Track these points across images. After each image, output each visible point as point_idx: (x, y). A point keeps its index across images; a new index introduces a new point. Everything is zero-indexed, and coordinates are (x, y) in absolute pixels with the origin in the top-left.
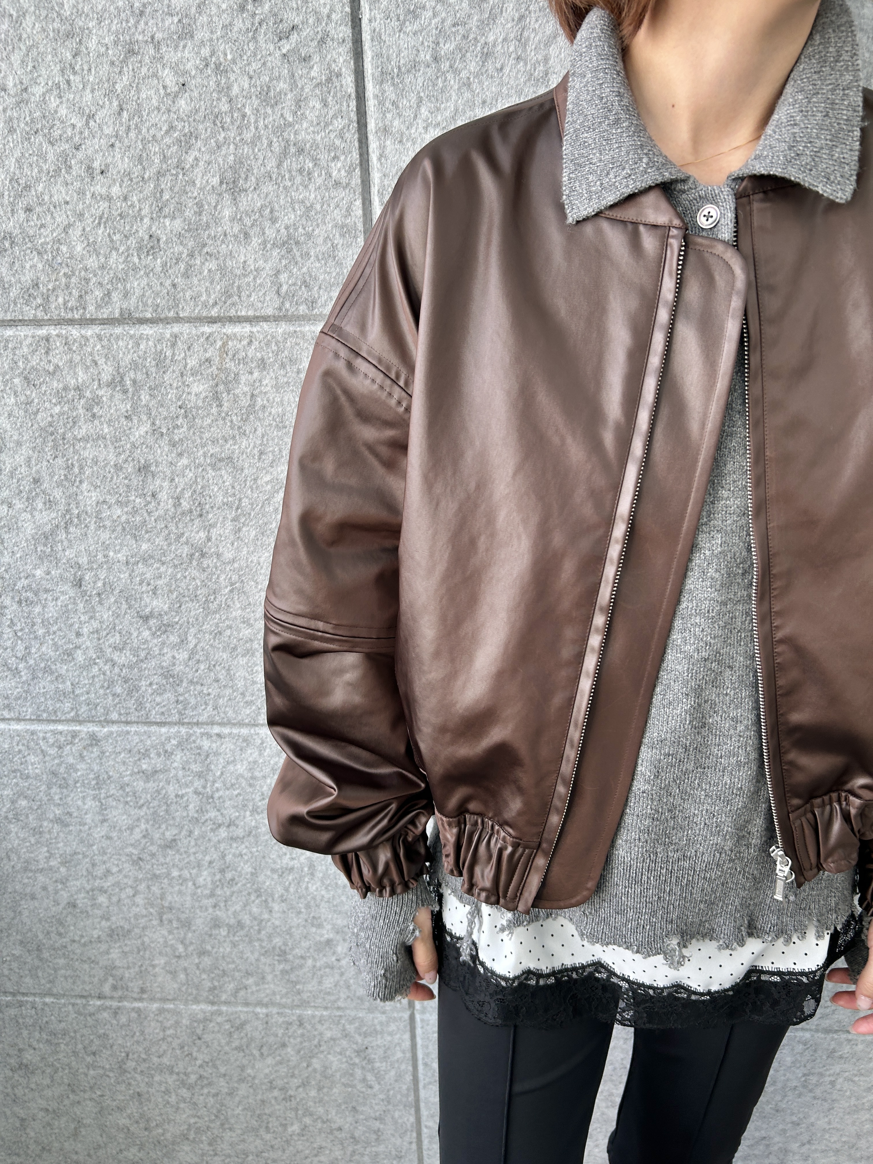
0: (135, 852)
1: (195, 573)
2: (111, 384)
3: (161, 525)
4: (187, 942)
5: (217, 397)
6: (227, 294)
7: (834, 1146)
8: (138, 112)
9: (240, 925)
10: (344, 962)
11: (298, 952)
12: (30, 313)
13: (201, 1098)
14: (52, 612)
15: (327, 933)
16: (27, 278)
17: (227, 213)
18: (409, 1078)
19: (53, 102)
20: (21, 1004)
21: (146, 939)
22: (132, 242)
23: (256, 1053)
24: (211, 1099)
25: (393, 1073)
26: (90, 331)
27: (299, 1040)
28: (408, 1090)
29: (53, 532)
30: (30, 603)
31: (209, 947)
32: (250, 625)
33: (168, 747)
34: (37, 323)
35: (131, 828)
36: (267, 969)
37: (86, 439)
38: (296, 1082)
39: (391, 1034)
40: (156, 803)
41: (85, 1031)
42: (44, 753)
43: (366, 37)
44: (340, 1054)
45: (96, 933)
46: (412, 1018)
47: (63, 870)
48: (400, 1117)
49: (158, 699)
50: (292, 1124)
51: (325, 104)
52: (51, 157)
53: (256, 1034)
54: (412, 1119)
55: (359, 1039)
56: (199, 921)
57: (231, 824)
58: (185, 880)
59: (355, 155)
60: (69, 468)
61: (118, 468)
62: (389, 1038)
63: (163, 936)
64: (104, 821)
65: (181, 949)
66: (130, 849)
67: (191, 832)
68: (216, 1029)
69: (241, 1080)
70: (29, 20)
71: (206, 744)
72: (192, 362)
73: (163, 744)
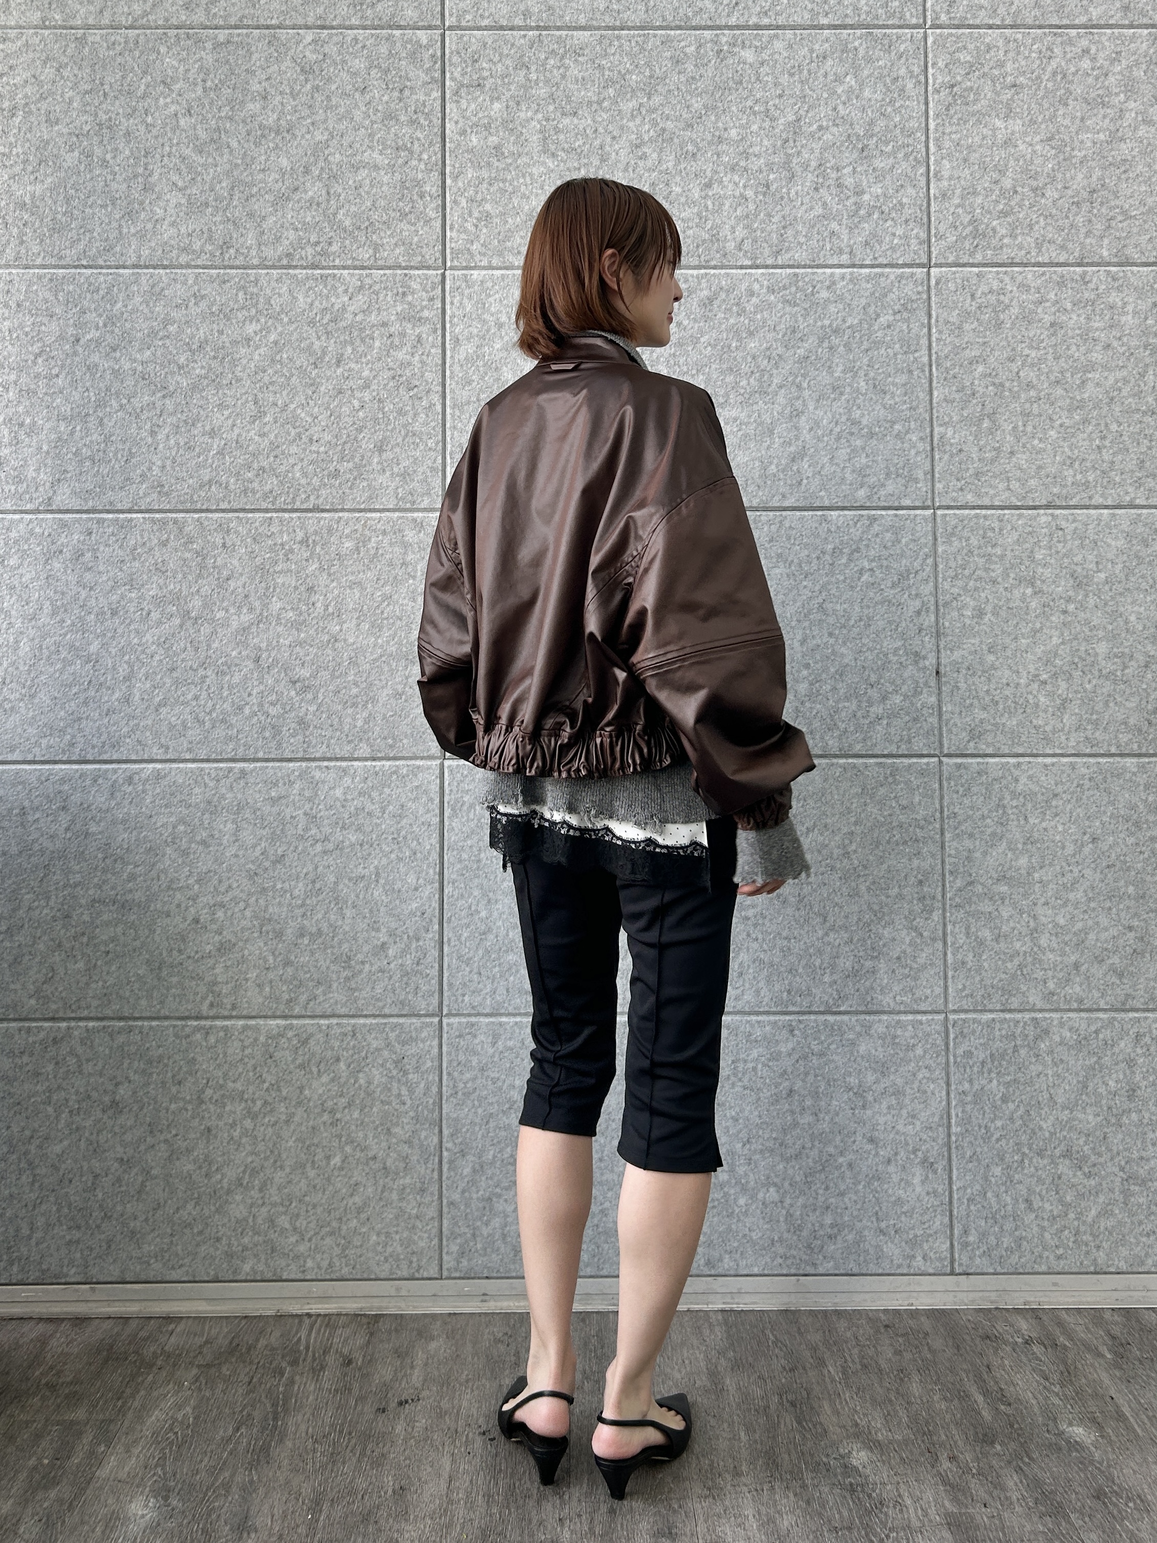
0: (253, 867)
1: (330, 652)
2: (301, 542)
3: (314, 622)
4: (277, 953)
5: (357, 549)
6: (370, 498)
7: (768, 1144)
8: (339, 416)
9: (320, 932)
10: (392, 965)
11: (360, 957)
12: (264, 505)
13: (262, 1129)
14: (236, 679)
15: (383, 937)
16: (268, 488)
17: (376, 460)
18: (435, 1089)
19: (299, 411)
20: (130, 1030)
21: (246, 952)
22: (326, 472)
23: (315, 1070)
24: (270, 1129)
25: (422, 1085)
26: (294, 515)
27: (351, 1052)
28: (434, 1103)
29: (249, 627)
30: (224, 673)
31: (293, 958)
32: (358, 686)
33: (292, 778)
34: (267, 511)
35: (254, 847)
36: (334, 976)
37: (280, 572)
38: (343, 1101)
39: (423, 1041)
40: (276, 824)
41: (177, 1057)
42: (206, 785)
43: (448, 391)
44: (382, 1065)
45: (209, 948)
46: (441, 1022)
47: (196, 887)
48: (426, 1138)
49: (292, 740)
50: (335, 1155)
51: (427, 416)
52: (293, 434)
53: (318, 1049)
54: (436, 1140)
55: (398, 1047)
56: (289, 931)
57: (326, 839)
58: (286, 891)
59: (440, 437)
60: (267, 588)
61: (296, 588)
62: (421, 1046)
63: (260, 948)
64: (237, 840)
65: (271, 959)
66: (250, 866)
67: (296, 847)
68: (286, 1046)
69: (299, 1104)
70: (295, 378)
71: (317, 774)
72: (347, 531)
73: (289, 776)
